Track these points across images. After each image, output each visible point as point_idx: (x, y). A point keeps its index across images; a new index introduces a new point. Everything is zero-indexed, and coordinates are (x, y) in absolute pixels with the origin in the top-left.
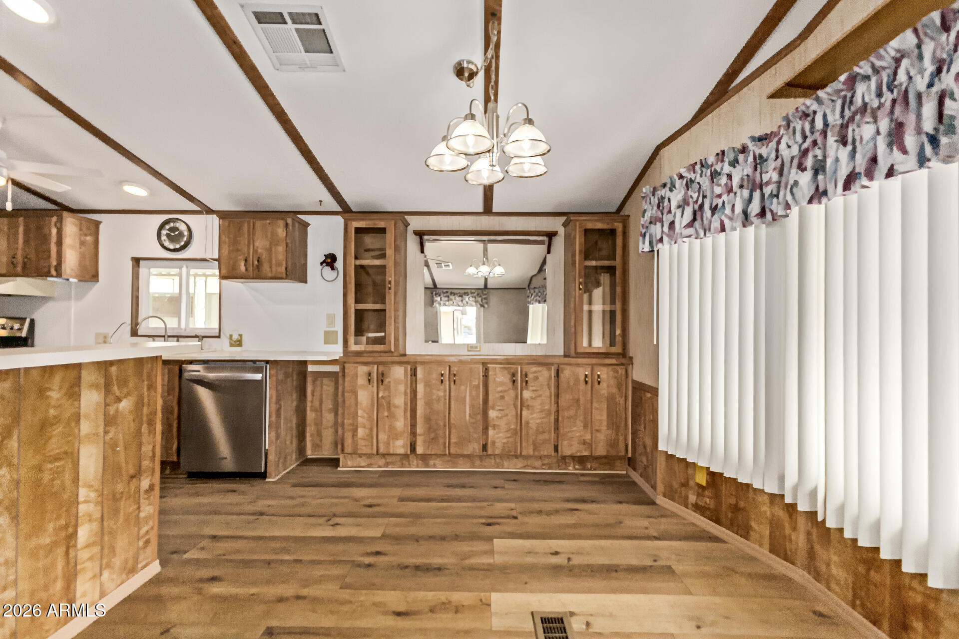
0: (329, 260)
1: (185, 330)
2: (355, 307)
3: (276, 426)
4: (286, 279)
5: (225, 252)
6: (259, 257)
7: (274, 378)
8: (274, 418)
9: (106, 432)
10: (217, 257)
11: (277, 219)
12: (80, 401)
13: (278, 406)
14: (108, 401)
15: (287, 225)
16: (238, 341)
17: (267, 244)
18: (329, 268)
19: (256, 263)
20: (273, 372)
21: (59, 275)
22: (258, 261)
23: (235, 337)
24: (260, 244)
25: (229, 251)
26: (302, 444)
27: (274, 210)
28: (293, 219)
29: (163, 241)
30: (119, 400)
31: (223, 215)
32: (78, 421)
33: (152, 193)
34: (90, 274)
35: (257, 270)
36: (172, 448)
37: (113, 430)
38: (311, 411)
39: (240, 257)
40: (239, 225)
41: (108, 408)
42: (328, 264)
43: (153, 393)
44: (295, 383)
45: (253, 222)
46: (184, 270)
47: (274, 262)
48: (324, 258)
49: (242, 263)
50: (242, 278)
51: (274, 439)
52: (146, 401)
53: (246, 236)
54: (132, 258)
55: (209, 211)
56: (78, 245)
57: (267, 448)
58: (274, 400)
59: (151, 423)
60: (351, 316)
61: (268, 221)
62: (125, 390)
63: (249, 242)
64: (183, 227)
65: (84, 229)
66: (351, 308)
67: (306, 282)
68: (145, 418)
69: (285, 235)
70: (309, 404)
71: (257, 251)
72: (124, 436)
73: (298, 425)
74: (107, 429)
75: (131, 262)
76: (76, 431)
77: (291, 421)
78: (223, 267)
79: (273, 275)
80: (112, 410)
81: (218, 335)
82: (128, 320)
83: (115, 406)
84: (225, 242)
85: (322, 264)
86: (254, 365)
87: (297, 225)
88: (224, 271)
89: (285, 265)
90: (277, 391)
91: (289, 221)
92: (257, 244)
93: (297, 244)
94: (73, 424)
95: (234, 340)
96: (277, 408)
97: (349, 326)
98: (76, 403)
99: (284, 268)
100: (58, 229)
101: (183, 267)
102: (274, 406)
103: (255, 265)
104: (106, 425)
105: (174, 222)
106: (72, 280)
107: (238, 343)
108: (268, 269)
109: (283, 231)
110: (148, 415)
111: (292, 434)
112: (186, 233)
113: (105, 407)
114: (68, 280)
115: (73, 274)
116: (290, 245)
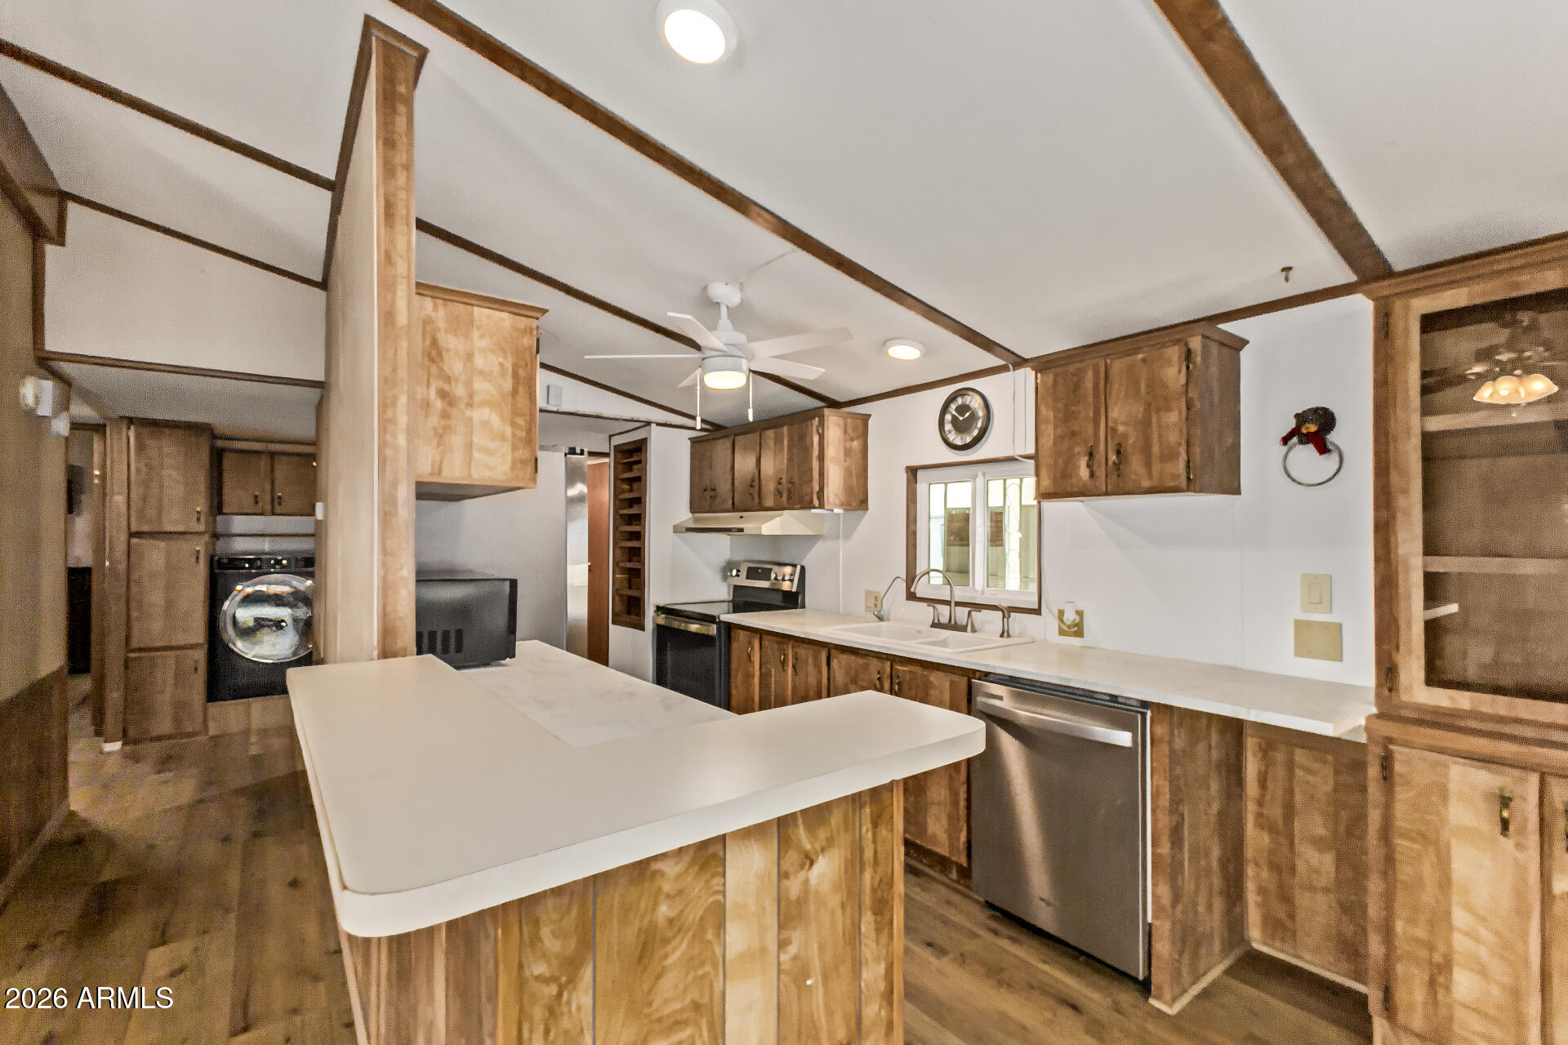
0: (1313, 428)
1: (983, 593)
2: (1425, 565)
3: (1170, 870)
4: (1188, 490)
5: (1048, 441)
6: (1119, 445)
7: (1165, 748)
8: (1165, 849)
9: (782, 945)
10: (1031, 450)
11: (1164, 345)
12: (724, 876)
13: (1175, 818)
14: (785, 866)
15: (1189, 355)
16: (1076, 625)
17: (1138, 409)
18: (1310, 449)
19: (1113, 457)
20: (1160, 731)
21: (821, 506)
22: (1118, 452)
23: (1070, 617)
24: (1122, 412)
25: (1055, 439)
26: (1238, 910)
27: (1156, 326)
28: (1205, 337)
29: (947, 433)
30: (809, 860)
31: (1042, 364)
32: (721, 926)
33: (928, 352)
34: (858, 500)
35: (1116, 473)
36: (958, 839)
37: (796, 936)
38: (1259, 825)
39: (1077, 450)
40: (1075, 379)
41: (785, 882)
42: (1306, 439)
43: (883, 832)
44: (1215, 753)
45: (1106, 365)
46: (980, 480)
47: (1156, 449)
48: (1293, 424)
49: (1083, 462)
50: (1083, 494)
51: (1166, 901)
52: (868, 854)
53: (1090, 399)
54: (907, 467)
55: (1019, 362)
56: (842, 457)
57: (1149, 920)
58: (1165, 801)
59: (881, 907)
60: (1409, 597)
61: (1140, 356)
62: (822, 834)
63: (1097, 411)
64: (975, 403)
65: (850, 431)
66: (1407, 570)
67: (1237, 491)
68: (867, 899)
69: (1183, 381)
70: (1251, 807)
71: (1114, 430)
72: (822, 948)
73: (1224, 863)
74: (785, 934)
75: (905, 475)
76: (718, 950)
77: (1207, 854)
78: (1044, 472)
79: (1154, 483)
80: (794, 887)
81: (1036, 607)
82: (902, 573)
83: (802, 875)
84: (1047, 421)
85: (1285, 440)
86: (1115, 709)
87: (1214, 349)
88: (1046, 483)
89: (1183, 456)
90: (1173, 780)
91: (1196, 343)
92: (1115, 413)
93: (1216, 399)
94: (710, 935)
95: (1069, 623)
96: (1174, 823)
97: (1403, 626)
98: (717, 880)
99: (1182, 465)
100: (819, 434)
101: (976, 476)
102: (1165, 821)
103: (1110, 463)
104: (781, 927)
105: (963, 395)
106: (837, 511)
107: (1076, 629)
108: (1142, 471)
109: (1180, 372)
110: (874, 890)
111: (1211, 885)
112: (981, 413)
113: (779, 880)
114: (832, 510)
115: (838, 502)
116: (1198, 405)
